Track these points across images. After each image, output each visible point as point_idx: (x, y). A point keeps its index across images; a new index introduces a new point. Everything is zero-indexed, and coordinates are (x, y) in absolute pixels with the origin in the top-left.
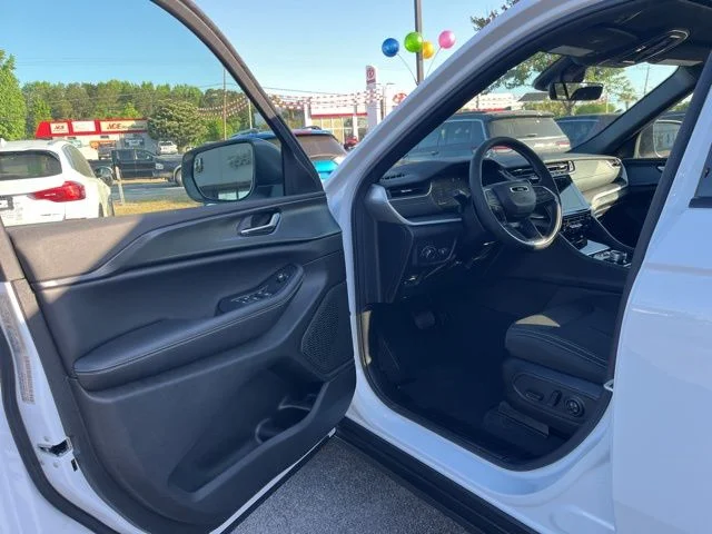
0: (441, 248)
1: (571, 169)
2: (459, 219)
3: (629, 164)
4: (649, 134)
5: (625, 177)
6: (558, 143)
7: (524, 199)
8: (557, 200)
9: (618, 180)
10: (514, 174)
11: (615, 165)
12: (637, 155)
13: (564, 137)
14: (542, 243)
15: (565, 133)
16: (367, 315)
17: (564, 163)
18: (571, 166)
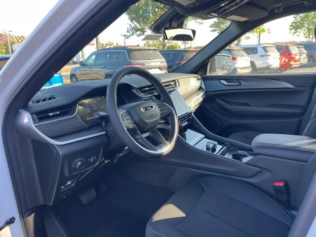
0: (90, 157)
1: (177, 85)
2: (104, 133)
3: (205, 79)
4: (213, 62)
5: (203, 86)
6: (162, 63)
7: (152, 116)
8: (174, 112)
9: (200, 89)
10: (143, 92)
11: (198, 79)
12: (208, 74)
13: (164, 60)
14: (166, 148)
15: (165, 58)
16: (31, 219)
17: (173, 81)
18: (177, 83)
